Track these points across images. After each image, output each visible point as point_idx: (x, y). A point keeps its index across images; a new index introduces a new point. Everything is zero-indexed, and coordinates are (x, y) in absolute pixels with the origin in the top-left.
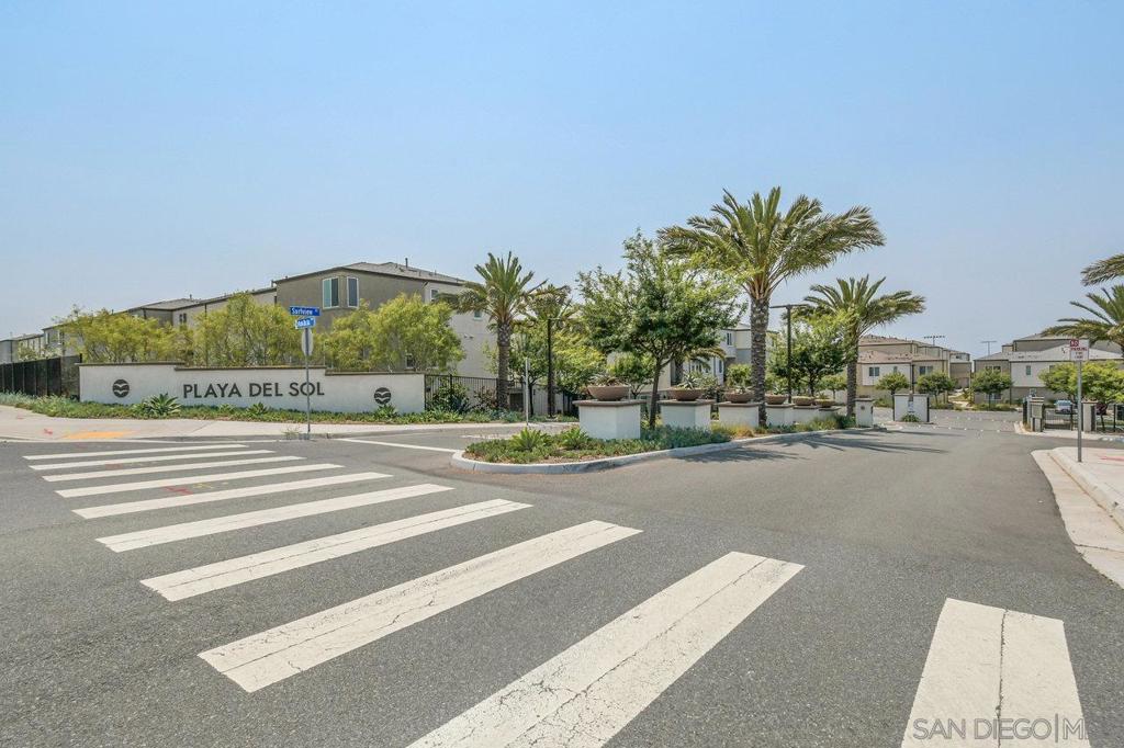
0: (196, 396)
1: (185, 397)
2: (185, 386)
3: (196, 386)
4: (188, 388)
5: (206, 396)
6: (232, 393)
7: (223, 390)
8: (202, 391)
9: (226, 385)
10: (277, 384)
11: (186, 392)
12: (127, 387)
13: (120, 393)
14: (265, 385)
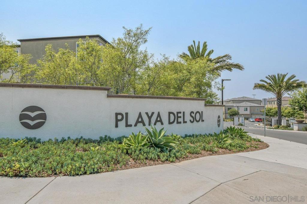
0: (127, 125)
1: (117, 126)
2: (117, 114)
3: (127, 114)
4: (120, 117)
5: (136, 125)
6: (157, 121)
7: (150, 118)
8: (132, 120)
9: (153, 113)
10: (184, 112)
11: (117, 121)
12: (43, 116)
13: (32, 123)
14: (178, 113)
